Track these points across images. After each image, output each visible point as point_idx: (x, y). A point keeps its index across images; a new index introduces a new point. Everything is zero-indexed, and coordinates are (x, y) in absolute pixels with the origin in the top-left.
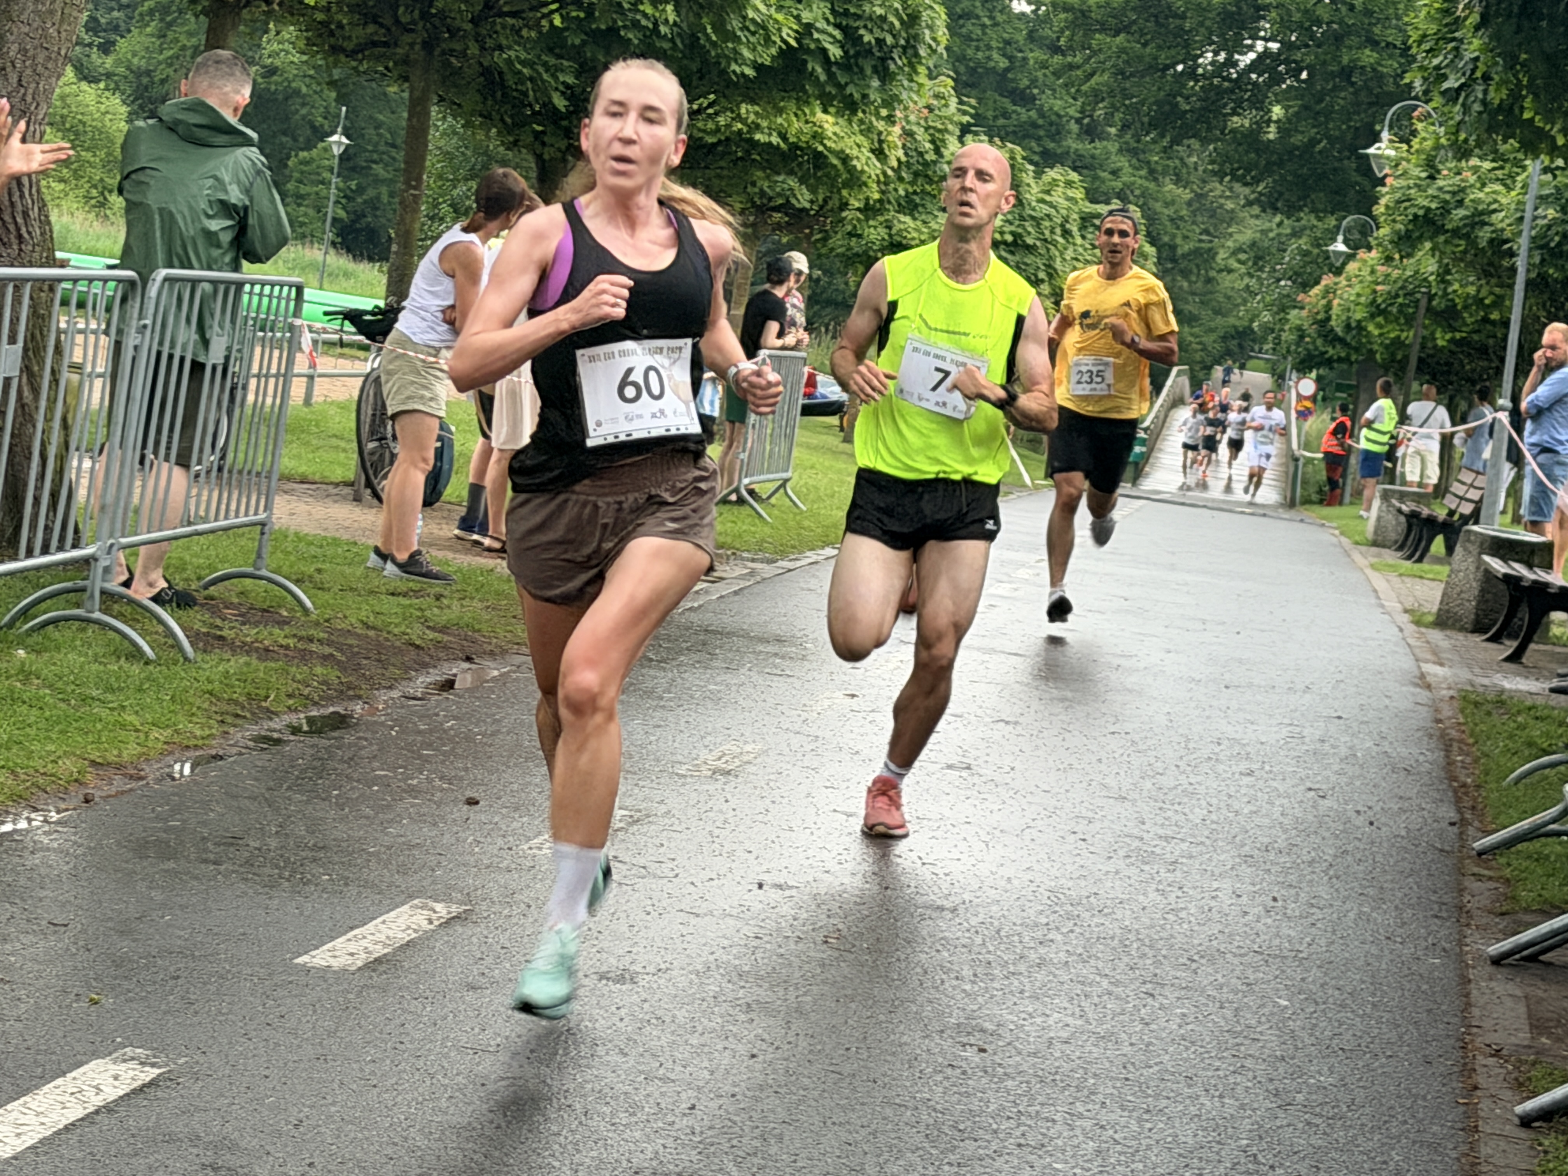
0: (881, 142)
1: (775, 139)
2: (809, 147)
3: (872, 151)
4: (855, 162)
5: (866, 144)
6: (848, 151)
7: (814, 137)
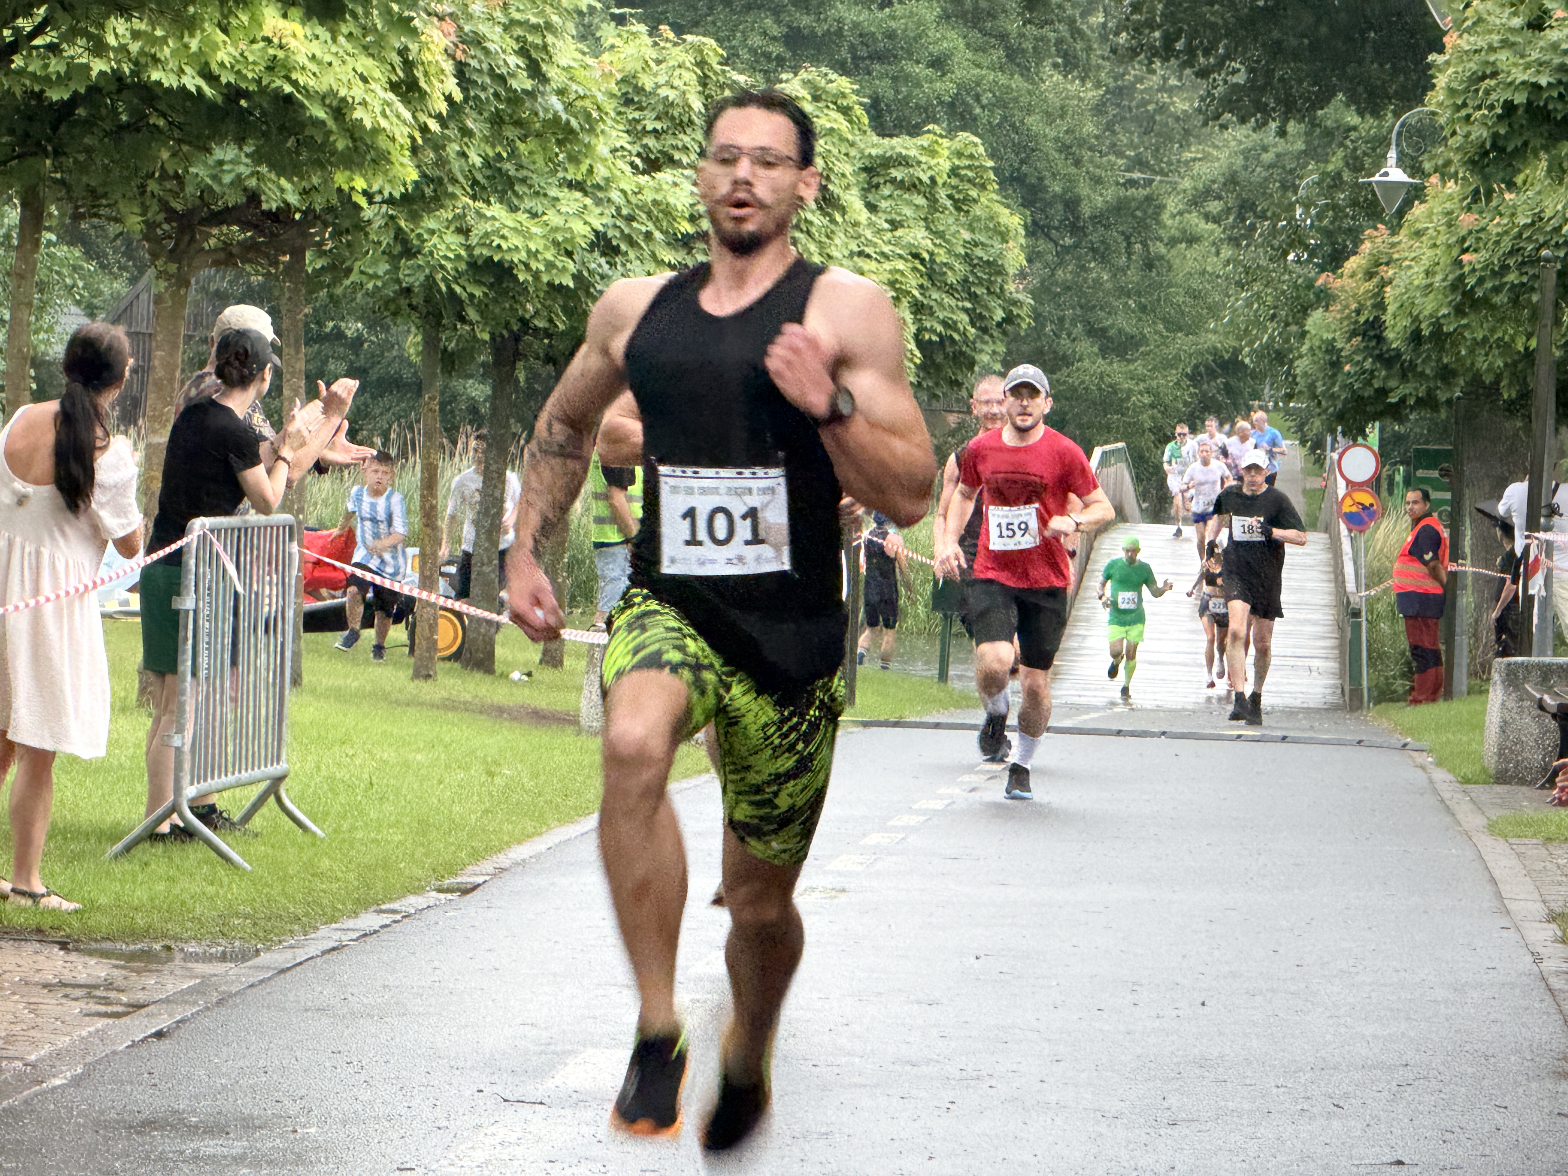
0: (408, 65)
1: (192, 81)
2: (263, 90)
3: (394, 87)
4: (358, 114)
5: (377, 74)
6: (343, 92)
7: (270, 69)
